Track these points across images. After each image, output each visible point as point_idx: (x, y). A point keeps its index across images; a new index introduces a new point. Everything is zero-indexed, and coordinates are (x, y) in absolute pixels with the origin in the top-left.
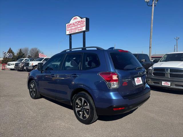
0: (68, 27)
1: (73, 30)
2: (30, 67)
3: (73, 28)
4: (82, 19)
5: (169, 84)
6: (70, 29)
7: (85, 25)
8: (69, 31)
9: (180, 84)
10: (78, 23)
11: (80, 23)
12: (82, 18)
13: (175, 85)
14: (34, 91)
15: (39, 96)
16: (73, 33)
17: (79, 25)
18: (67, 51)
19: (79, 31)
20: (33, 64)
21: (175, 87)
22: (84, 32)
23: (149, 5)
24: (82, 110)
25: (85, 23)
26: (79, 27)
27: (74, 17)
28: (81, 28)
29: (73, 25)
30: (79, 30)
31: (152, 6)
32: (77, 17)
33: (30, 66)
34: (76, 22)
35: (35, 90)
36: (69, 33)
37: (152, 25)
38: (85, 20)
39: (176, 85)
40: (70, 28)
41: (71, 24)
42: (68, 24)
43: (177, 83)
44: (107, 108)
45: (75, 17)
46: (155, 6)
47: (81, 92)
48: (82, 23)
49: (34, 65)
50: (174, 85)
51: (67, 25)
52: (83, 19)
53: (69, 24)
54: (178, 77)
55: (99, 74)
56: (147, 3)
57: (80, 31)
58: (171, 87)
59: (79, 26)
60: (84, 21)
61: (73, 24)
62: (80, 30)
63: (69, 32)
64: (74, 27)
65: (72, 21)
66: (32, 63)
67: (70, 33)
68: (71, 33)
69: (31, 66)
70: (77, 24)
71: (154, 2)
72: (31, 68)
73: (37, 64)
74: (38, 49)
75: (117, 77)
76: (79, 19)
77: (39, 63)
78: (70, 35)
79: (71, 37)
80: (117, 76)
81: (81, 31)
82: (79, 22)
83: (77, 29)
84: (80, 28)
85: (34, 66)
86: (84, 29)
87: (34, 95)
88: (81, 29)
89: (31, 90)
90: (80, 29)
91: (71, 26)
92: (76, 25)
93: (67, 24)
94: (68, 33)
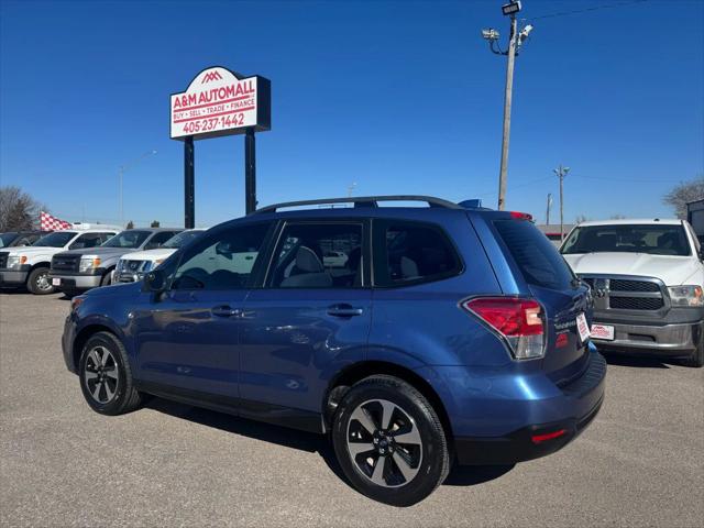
0: (178, 108)
1: (202, 120)
2: (13, 270)
3: (203, 114)
4: (242, 82)
5: (607, 333)
6: (189, 117)
7: (255, 105)
8: (184, 123)
9: (645, 332)
10: (226, 94)
11: (231, 97)
12: (239, 77)
13: (630, 334)
14: (112, 381)
15: (136, 398)
16: (201, 131)
17: (229, 104)
18: (278, 210)
19: (226, 127)
20: (25, 259)
21: (627, 342)
22: (250, 131)
23: (496, 48)
24: (382, 451)
25: (254, 96)
26: (229, 109)
27: (209, 71)
28: (238, 113)
29: (203, 103)
30: (228, 123)
31: (507, 53)
32: (221, 71)
33: (10, 265)
34: (215, 91)
35: (116, 377)
36: (185, 134)
37: (508, 123)
38: (254, 86)
39: (632, 336)
40: (188, 112)
41: (193, 99)
42: (180, 96)
43: (635, 329)
44: (506, 436)
45: (213, 70)
46: (516, 55)
47: (371, 377)
48: (240, 95)
49: (31, 262)
50: (626, 335)
51: (177, 99)
52: (247, 81)
53: (186, 94)
54: (637, 308)
55: (465, 305)
56: (491, 44)
57: (233, 126)
58: (617, 341)
59: (228, 107)
60: (252, 91)
61: (203, 97)
62: (235, 122)
63: (186, 130)
64: (205, 109)
65: (198, 86)
66: (21, 255)
67: (189, 133)
68: (194, 132)
69: (18, 268)
70: (219, 100)
71: (513, 41)
72: (18, 277)
73: (49, 259)
74: (21, 193)
75: (539, 315)
76: (227, 79)
77: (56, 257)
78: (189, 140)
79: (192, 147)
80: (538, 310)
81: (238, 126)
82: (228, 91)
83: (220, 117)
84: (232, 116)
85: (30, 269)
86: (250, 119)
87: (110, 396)
88: (239, 119)
89: (89, 375)
90: (231, 119)
91: (193, 104)
92: (213, 101)
93: (174, 98)
94: (178, 130)
